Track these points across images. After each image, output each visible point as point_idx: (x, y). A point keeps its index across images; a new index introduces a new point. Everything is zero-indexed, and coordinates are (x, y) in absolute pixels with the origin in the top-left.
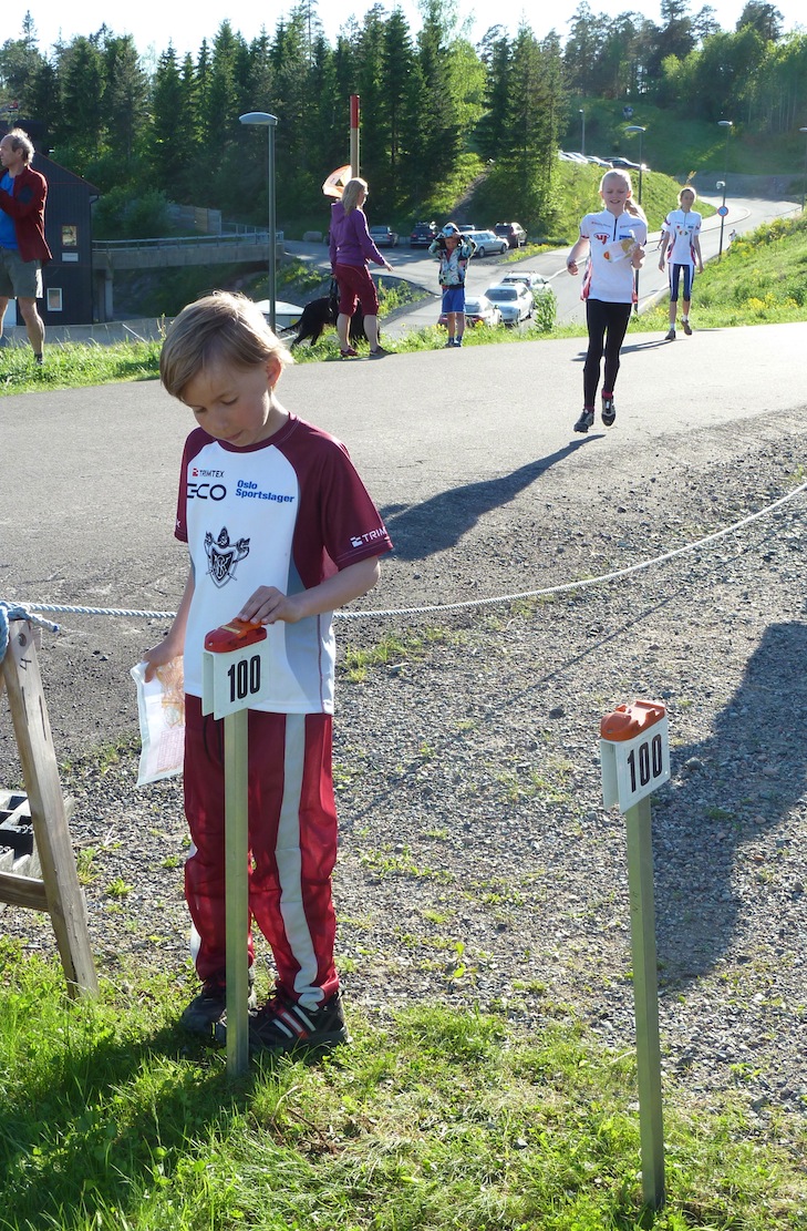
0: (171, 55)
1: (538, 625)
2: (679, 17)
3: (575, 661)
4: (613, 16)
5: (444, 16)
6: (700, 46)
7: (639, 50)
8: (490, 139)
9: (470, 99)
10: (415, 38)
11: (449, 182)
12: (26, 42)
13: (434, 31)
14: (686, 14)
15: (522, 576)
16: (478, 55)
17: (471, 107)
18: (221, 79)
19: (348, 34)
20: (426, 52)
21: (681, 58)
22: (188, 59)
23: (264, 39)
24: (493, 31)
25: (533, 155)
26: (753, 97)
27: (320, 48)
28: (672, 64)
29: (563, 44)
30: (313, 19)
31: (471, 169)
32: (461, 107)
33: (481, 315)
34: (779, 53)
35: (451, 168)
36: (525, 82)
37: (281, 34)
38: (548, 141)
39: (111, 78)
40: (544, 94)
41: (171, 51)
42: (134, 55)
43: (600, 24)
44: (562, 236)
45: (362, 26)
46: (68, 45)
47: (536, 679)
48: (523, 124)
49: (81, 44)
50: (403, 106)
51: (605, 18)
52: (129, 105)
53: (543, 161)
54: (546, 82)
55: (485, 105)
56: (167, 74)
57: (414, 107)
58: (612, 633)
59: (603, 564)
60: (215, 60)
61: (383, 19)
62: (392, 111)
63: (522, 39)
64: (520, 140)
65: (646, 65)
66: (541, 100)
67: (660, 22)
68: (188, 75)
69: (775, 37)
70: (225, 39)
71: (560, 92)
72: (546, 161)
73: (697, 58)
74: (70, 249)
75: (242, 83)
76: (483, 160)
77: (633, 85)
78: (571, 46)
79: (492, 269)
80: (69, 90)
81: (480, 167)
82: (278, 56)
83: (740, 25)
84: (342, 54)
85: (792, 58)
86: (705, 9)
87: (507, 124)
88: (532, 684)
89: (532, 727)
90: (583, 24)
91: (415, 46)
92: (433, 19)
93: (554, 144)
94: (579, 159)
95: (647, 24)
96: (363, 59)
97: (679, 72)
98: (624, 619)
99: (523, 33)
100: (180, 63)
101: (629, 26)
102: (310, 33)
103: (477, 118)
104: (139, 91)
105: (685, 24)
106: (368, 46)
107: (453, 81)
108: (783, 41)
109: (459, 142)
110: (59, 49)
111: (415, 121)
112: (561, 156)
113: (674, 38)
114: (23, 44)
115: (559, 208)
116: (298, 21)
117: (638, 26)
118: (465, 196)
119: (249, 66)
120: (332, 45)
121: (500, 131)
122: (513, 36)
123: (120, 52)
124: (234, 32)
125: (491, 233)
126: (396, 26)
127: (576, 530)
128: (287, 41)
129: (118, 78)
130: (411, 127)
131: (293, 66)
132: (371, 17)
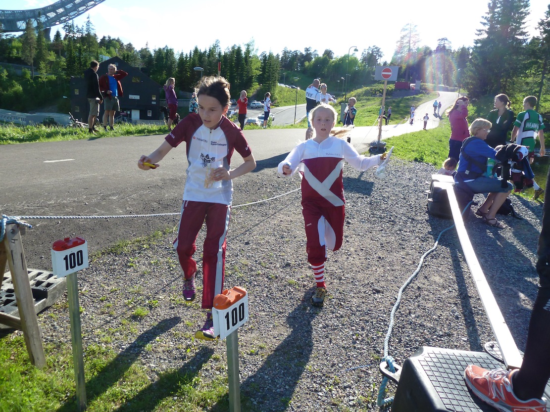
0: (182, 54)
1: (248, 213)
2: (309, 52)
3: (257, 225)
4: (293, 51)
5: (251, 48)
6: (314, 60)
7: (299, 60)
8: (261, 79)
9: (257, 69)
10: (243, 53)
11: (251, 89)
12: (147, 48)
13: (248, 52)
14: (311, 51)
15: (246, 196)
16: (259, 59)
17: (256, 71)
18: (194, 60)
19: (227, 51)
20: (246, 57)
21: (309, 62)
22: (187, 55)
23: (206, 51)
24: (263, 53)
25: (272, 84)
26: (326, 73)
27: (220, 54)
28: (307, 64)
29: (280, 57)
30: (219, 47)
31: (256, 86)
32: (254, 71)
33: (256, 123)
34: (333, 63)
35: (251, 86)
36: (270, 65)
37: (210, 50)
38: (275, 80)
39: (167, 58)
40: (275, 69)
41: (182, 53)
42: (173, 53)
43: (289, 53)
44: (278, 104)
45: (230, 49)
46: (157, 50)
47: (243, 230)
48: (269, 76)
49: (160, 50)
50: (240, 70)
51: (291, 51)
52: (171, 66)
53: (274, 85)
54: (275, 66)
55: (260, 71)
56: (181, 59)
57: (243, 69)
58: (270, 215)
59: (271, 194)
60: (193, 56)
61: (236, 48)
62: (237, 71)
63: (270, 55)
64: (268, 80)
65: (300, 63)
66: (274, 70)
67: (304, 53)
68: (186, 59)
69: (332, 58)
70: (196, 51)
71: (278, 68)
72: (275, 86)
73: (313, 62)
74: (154, 101)
75: (200, 62)
76: (259, 84)
77: (297, 68)
78: (282, 58)
79: (260, 111)
80: (156, 61)
81: (258, 86)
82: (209, 56)
83: (323, 55)
84: (225, 56)
85: (336, 64)
86: (315, 51)
87: (265, 76)
88: (242, 232)
89: (239, 248)
90: (285, 52)
91: (243, 55)
92: (248, 49)
93: (277, 81)
94: (283, 85)
95: (301, 53)
96: (230, 57)
97: (308, 66)
98: (274, 211)
99: (270, 53)
100: (185, 56)
101: (296, 54)
102: (217, 50)
103: (258, 74)
104: (174, 62)
105: (310, 54)
106: (231, 54)
107: (253, 64)
108: (334, 59)
109: (253, 79)
110: (155, 51)
111: (242, 74)
112: (279, 84)
113: (308, 57)
114: (146, 49)
115: (277, 97)
116: (215, 47)
117: (299, 54)
118: (254, 93)
119: (202, 58)
120: (223, 54)
121: (264, 77)
122: (268, 54)
123: (169, 53)
124: (199, 49)
125: (260, 102)
126: (239, 50)
127: (265, 183)
128: (212, 51)
129: (168, 59)
130: (241, 75)
131: (213, 58)
132: (233, 48)
